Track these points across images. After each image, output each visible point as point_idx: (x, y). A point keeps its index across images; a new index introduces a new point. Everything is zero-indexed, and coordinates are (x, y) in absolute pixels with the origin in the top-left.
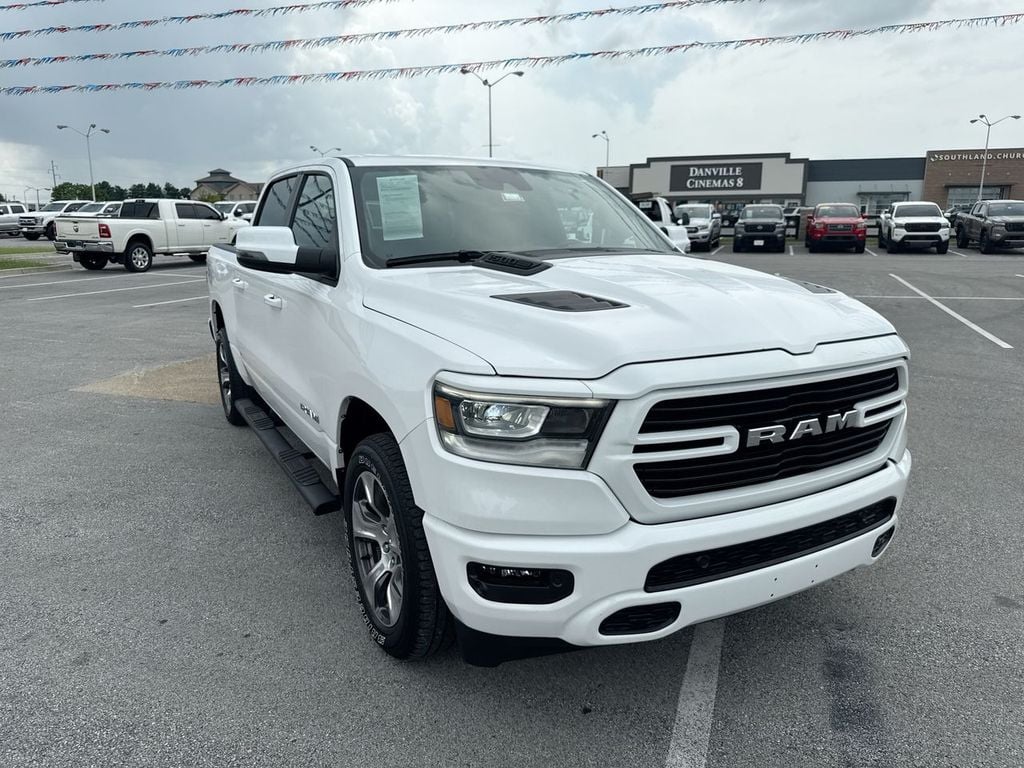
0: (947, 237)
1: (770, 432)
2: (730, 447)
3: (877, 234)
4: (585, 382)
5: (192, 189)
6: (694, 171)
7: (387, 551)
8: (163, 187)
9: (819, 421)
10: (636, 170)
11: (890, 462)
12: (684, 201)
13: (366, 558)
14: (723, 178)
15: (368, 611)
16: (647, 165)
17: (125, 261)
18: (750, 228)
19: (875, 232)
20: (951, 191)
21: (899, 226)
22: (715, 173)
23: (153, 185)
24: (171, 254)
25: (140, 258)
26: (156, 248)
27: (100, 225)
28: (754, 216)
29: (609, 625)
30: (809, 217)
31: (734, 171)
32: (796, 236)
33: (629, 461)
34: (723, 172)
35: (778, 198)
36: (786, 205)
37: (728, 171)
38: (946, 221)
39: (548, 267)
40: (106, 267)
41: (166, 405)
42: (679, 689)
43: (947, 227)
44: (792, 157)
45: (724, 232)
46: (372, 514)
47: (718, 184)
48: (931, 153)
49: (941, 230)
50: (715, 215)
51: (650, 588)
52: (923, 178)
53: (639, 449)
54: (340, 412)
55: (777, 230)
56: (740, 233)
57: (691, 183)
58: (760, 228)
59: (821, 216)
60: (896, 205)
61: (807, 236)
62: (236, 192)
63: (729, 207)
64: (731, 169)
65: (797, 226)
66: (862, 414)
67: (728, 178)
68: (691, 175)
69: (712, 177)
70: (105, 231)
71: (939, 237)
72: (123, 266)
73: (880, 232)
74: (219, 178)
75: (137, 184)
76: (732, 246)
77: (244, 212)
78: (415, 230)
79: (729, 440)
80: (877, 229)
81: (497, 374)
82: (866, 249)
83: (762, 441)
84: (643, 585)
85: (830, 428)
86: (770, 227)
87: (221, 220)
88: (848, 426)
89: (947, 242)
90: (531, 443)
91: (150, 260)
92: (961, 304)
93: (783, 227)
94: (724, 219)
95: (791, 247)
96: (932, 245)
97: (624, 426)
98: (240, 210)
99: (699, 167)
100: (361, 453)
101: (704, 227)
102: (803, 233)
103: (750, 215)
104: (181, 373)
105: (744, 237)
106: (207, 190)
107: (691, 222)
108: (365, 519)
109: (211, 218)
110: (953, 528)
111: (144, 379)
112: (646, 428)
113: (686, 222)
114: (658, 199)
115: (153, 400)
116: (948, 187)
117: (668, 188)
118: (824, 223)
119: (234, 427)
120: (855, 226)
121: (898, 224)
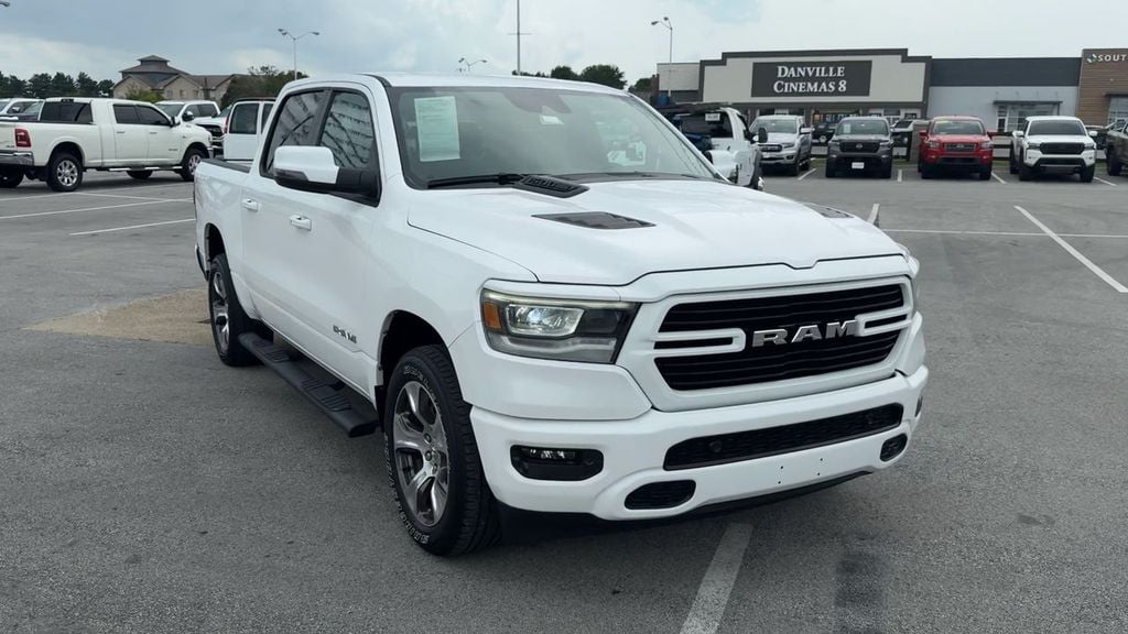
0: (1092, 161)
1: (774, 335)
2: (738, 346)
3: (1008, 155)
4: (616, 288)
5: (116, 81)
6: (783, 71)
7: (429, 459)
8: (75, 78)
9: (819, 327)
10: (708, 69)
11: (898, 374)
12: (769, 110)
13: (406, 470)
14: (820, 80)
15: (409, 518)
16: (722, 63)
17: (48, 178)
18: (848, 146)
19: (1006, 153)
20: (1114, 101)
21: (1032, 147)
22: (810, 74)
23: (63, 75)
24: (106, 169)
25: (67, 174)
26: (89, 160)
27: (17, 131)
28: (854, 131)
29: (634, 500)
30: (922, 134)
31: (835, 71)
32: (907, 157)
33: (649, 355)
34: (821, 72)
35: (891, 108)
36: (902, 116)
37: (827, 71)
38: (1091, 141)
39: (585, 190)
40: (21, 184)
41: (143, 345)
42: (702, 578)
43: (1092, 148)
44: (910, 54)
45: (816, 151)
46: (415, 423)
47: (812, 87)
48: (1087, 52)
49: (1084, 152)
50: (803, 130)
51: (668, 467)
52: (1077, 85)
53: (659, 345)
54: (383, 327)
55: (881, 149)
56: (834, 152)
57: (780, 87)
58: (859, 146)
59: (938, 133)
60: (1031, 119)
61: (920, 155)
62: (175, 87)
63: (828, 119)
64: (831, 69)
65: (908, 146)
66: (862, 325)
67: (827, 80)
68: (780, 75)
69: (807, 79)
70: (23, 139)
71: (1081, 161)
72: (45, 183)
73: (1012, 152)
74: (153, 68)
75: (40, 74)
76: (825, 169)
77: (196, 116)
78: (451, 152)
79: (738, 340)
80: (1009, 150)
81: (539, 282)
82: (993, 174)
83: (766, 342)
84: (662, 464)
85: (830, 334)
86: (874, 146)
87: (171, 126)
88: (847, 334)
89: (1092, 166)
90: (566, 341)
91: (80, 177)
92: (1088, 242)
93: (888, 146)
94: (816, 135)
95: (900, 172)
96: (1074, 171)
97: (646, 325)
98: (189, 113)
99: (789, 65)
100: (407, 364)
101: (790, 145)
102: (915, 154)
103: (849, 129)
104: (151, 312)
105: (839, 159)
106: (138, 84)
107: (769, 139)
108: (407, 429)
109: (158, 123)
110: (999, 462)
111: (106, 318)
112: (664, 328)
113: (763, 138)
114: (729, 111)
115: (129, 340)
116: (1110, 96)
117: (750, 93)
118: (939, 141)
119: (230, 368)
120: (978, 144)
121: (1032, 145)
